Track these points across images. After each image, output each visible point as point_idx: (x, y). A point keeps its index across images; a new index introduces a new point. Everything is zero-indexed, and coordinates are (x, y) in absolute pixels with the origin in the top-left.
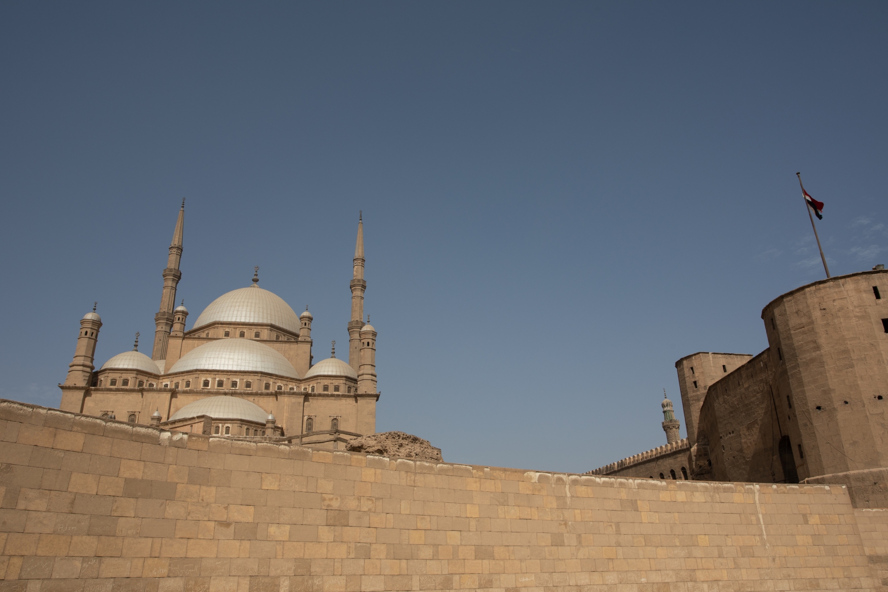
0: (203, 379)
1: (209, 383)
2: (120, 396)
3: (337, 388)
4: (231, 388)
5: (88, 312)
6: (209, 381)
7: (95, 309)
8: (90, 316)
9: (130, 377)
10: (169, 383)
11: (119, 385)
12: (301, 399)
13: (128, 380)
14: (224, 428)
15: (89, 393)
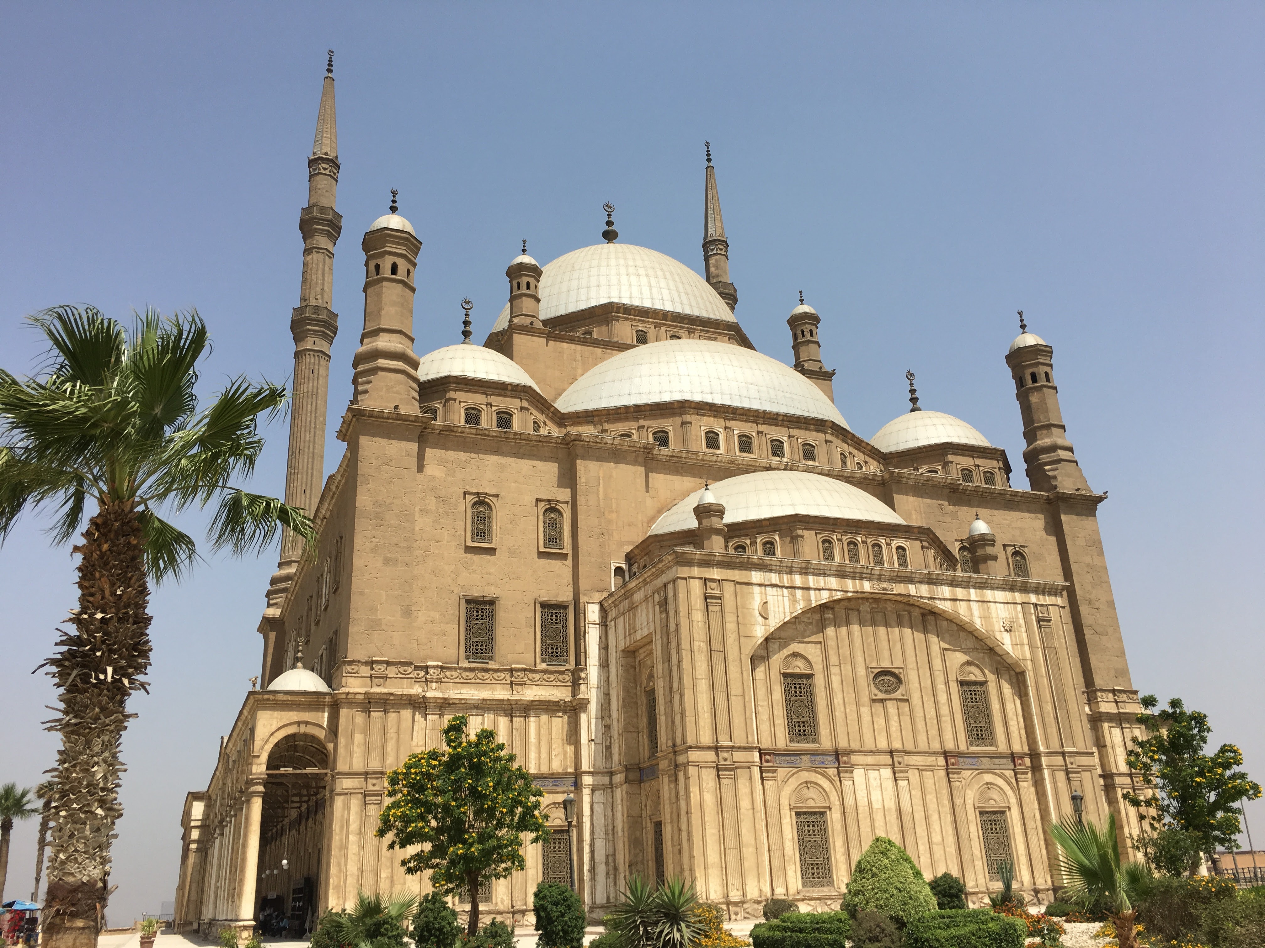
6: (718, 435)
7: (395, 208)
11: (487, 424)
14: (894, 550)
15: (432, 441)
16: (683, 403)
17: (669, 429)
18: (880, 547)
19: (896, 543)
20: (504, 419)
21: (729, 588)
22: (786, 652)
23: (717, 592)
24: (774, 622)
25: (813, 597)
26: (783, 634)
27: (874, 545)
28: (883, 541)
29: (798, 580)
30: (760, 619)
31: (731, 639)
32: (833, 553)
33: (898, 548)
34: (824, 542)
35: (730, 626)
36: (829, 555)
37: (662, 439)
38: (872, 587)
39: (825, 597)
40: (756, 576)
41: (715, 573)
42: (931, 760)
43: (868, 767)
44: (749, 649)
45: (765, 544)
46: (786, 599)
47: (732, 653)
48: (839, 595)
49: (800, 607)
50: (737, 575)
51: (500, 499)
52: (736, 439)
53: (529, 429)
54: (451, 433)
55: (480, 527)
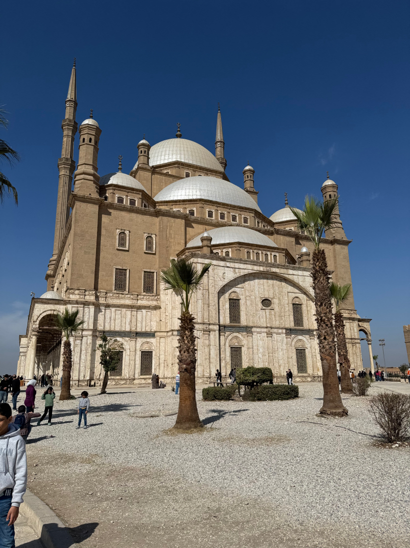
0: (207, 209)
1: (213, 214)
4: (234, 221)
11: (126, 202)
12: (293, 239)
13: (135, 200)
15: (104, 209)
16: (201, 200)
17: (195, 209)
18: (267, 255)
19: (273, 254)
20: (132, 202)
21: (211, 267)
22: (231, 291)
24: (226, 281)
25: (242, 272)
26: (231, 285)
27: (265, 254)
28: (269, 253)
29: (237, 265)
30: (222, 279)
31: (211, 285)
32: (251, 256)
33: (274, 256)
34: (247, 252)
35: (211, 281)
36: (249, 257)
37: (192, 213)
38: (264, 269)
39: (246, 272)
41: (207, 261)
42: (280, 331)
43: (258, 333)
44: (217, 289)
45: (226, 252)
46: (232, 272)
47: (211, 290)
48: (251, 272)
49: (238, 275)
50: (214, 262)
51: (130, 232)
52: (219, 214)
53: (142, 206)
54: (112, 206)
55: (122, 242)
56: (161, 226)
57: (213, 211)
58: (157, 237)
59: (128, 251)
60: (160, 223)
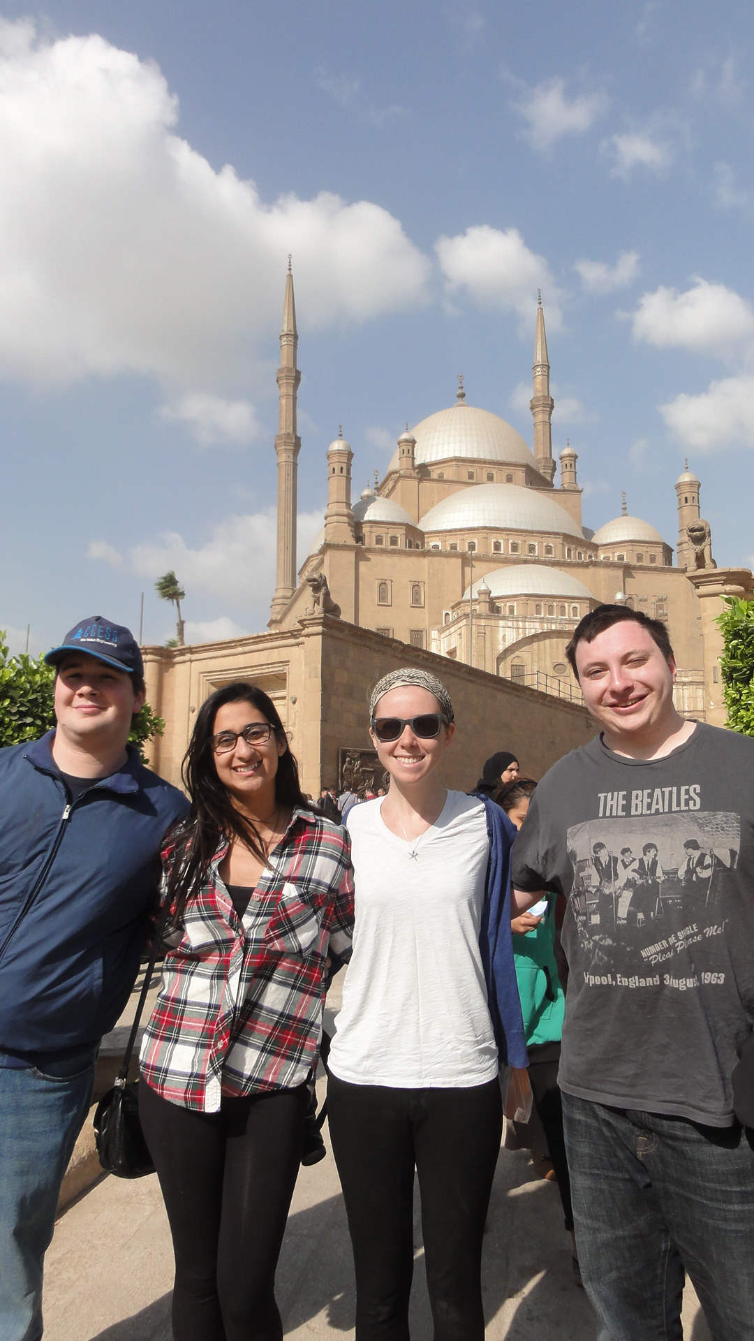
0: (493, 540)
1: (500, 546)
2: (396, 559)
3: (653, 559)
4: (530, 554)
5: (334, 440)
6: (500, 543)
7: (341, 435)
8: (337, 445)
9: (400, 534)
10: (439, 544)
11: (386, 544)
12: (620, 573)
13: (397, 538)
14: (571, 609)
15: (361, 555)
16: (485, 528)
17: (476, 541)
18: (564, 607)
19: (574, 605)
20: (394, 541)
21: (488, 631)
22: (513, 656)
23: (483, 631)
24: (508, 644)
25: (527, 632)
26: (513, 648)
27: (562, 607)
29: (521, 624)
30: (502, 642)
31: (488, 651)
32: (540, 612)
33: (574, 608)
34: (537, 606)
35: (488, 645)
36: (538, 612)
37: (472, 547)
38: (556, 627)
39: (533, 632)
40: (501, 623)
41: (483, 622)
44: (496, 655)
45: (511, 607)
46: (515, 633)
47: (488, 656)
48: (540, 631)
49: (521, 637)
50: (492, 622)
51: (392, 581)
52: (510, 545)
53: (406, 547)
54: (369, 550)
55: (383, 595)
56: (431, 571)
57: (501, 541)
58: (426, 586)
59: (391, 606)
60: (429, 567)
